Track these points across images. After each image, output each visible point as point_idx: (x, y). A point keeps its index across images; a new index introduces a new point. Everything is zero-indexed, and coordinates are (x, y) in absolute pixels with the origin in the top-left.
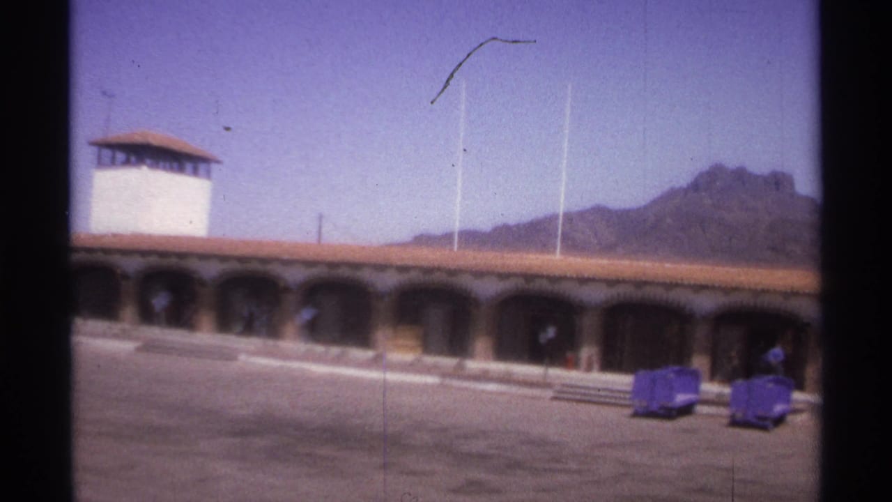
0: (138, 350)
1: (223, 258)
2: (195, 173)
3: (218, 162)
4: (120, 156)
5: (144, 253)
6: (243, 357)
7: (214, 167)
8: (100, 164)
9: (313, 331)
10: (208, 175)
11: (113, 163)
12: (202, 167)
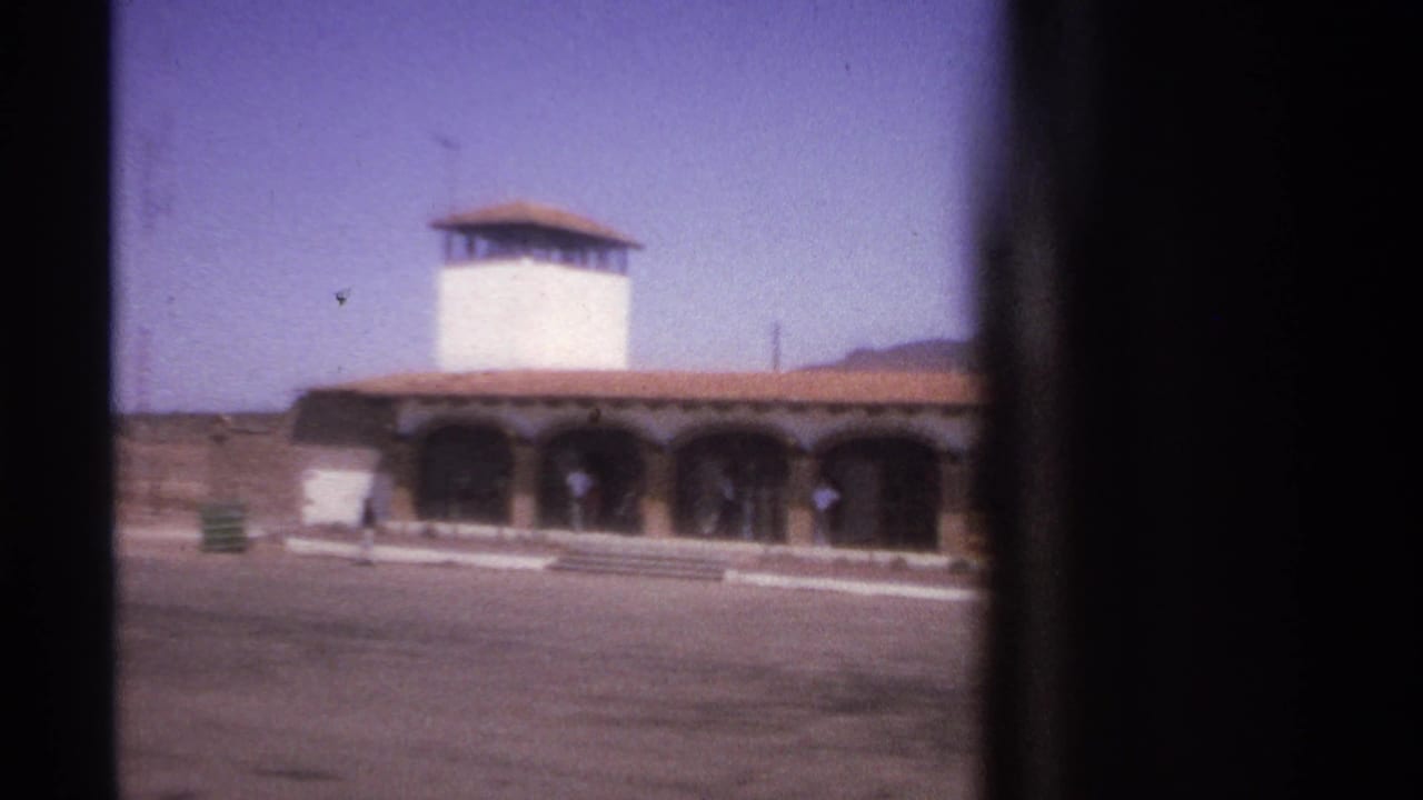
0: (555, 569)
1: (689, 405)
2: (603, 266)
3: (638, 247)
4: (482, 244)
5: (552, 401)
6: (731, 575)
7: (632, 256)
8: (450, 258)
9: (836, 526)
10: (623, 269)
11: (471, 254)
12: (613, 256)
